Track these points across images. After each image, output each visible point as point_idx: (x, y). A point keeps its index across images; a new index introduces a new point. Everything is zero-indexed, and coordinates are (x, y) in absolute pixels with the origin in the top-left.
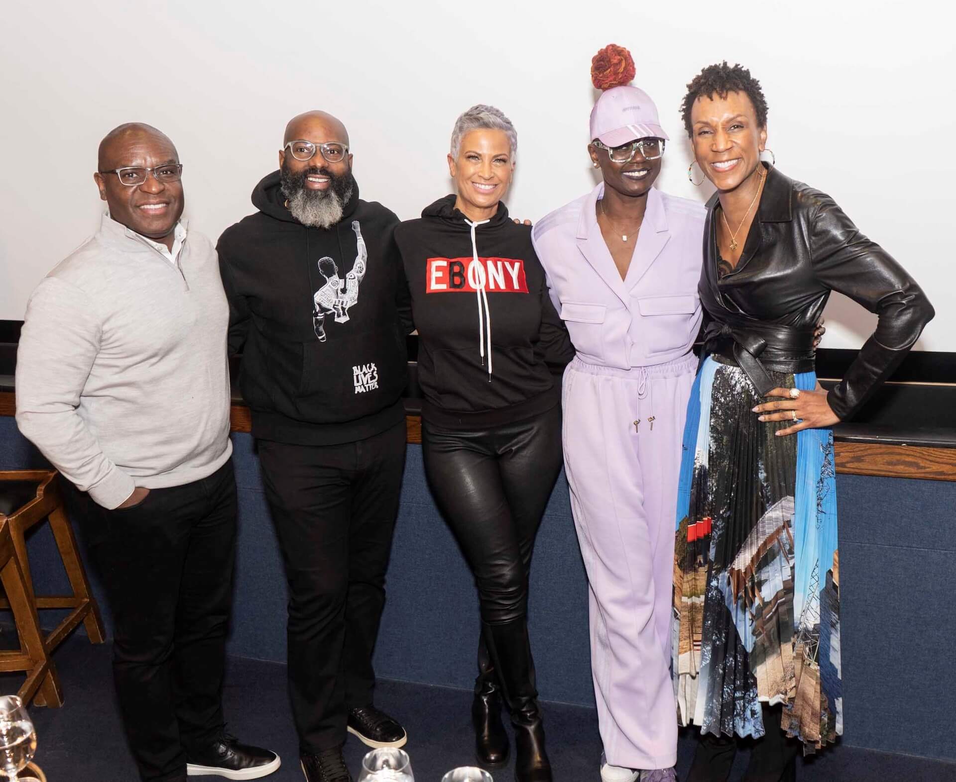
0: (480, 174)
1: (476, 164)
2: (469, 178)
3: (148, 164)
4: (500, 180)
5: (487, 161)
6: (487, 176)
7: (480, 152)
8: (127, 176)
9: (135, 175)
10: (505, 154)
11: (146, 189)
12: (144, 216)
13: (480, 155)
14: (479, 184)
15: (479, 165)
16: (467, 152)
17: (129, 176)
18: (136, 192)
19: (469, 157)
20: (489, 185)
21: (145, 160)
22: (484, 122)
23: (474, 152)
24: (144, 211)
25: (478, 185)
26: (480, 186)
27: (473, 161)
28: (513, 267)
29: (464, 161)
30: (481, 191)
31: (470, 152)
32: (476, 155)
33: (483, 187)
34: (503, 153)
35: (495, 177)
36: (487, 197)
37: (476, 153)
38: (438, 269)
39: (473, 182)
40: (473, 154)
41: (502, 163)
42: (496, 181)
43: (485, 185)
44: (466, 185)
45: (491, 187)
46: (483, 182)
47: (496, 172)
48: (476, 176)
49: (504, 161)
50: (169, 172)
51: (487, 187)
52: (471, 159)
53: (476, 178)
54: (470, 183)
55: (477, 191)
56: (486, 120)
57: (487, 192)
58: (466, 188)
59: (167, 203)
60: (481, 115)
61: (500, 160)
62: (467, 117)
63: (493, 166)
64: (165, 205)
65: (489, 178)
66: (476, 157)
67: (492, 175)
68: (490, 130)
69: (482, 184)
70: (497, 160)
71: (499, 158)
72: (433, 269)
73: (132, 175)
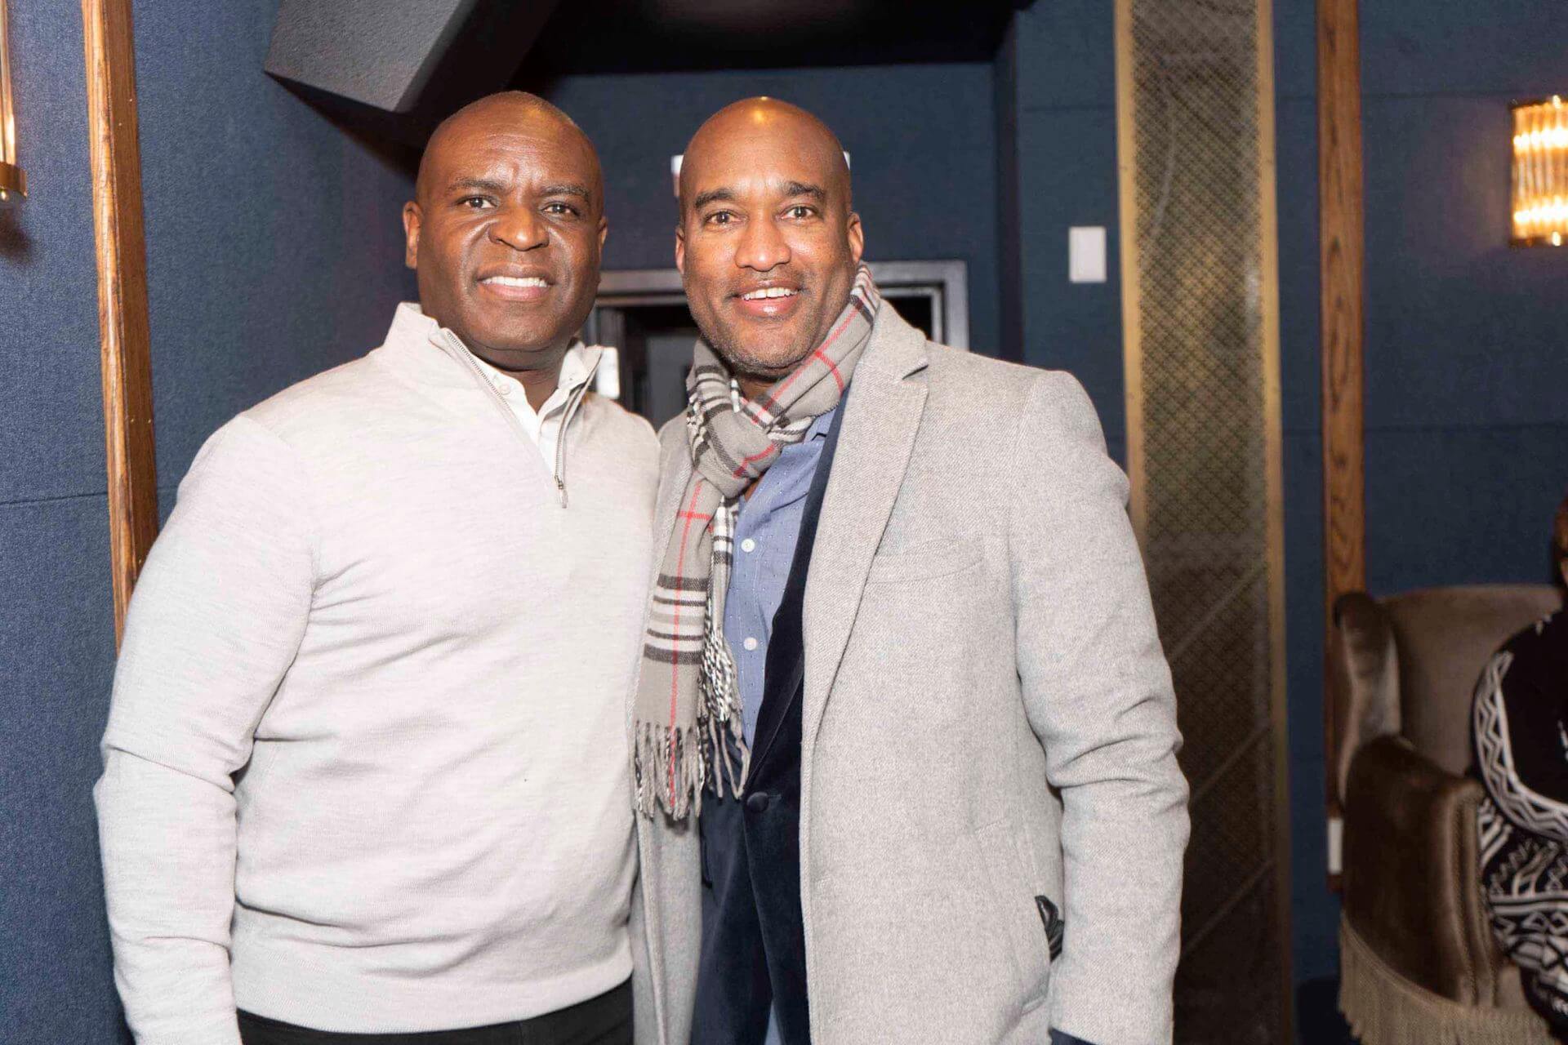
3: (522, 181)
8: (467, 203)
9: (486, 204)
11: (502, 234)
12: (488, 302)
17: (474, 205)
18: (480, 241)
21: (516, 169)
24: (490, 289)
50: (568, 211)
59: (551, 282)
64: (542, 284)
73: (481, 203)
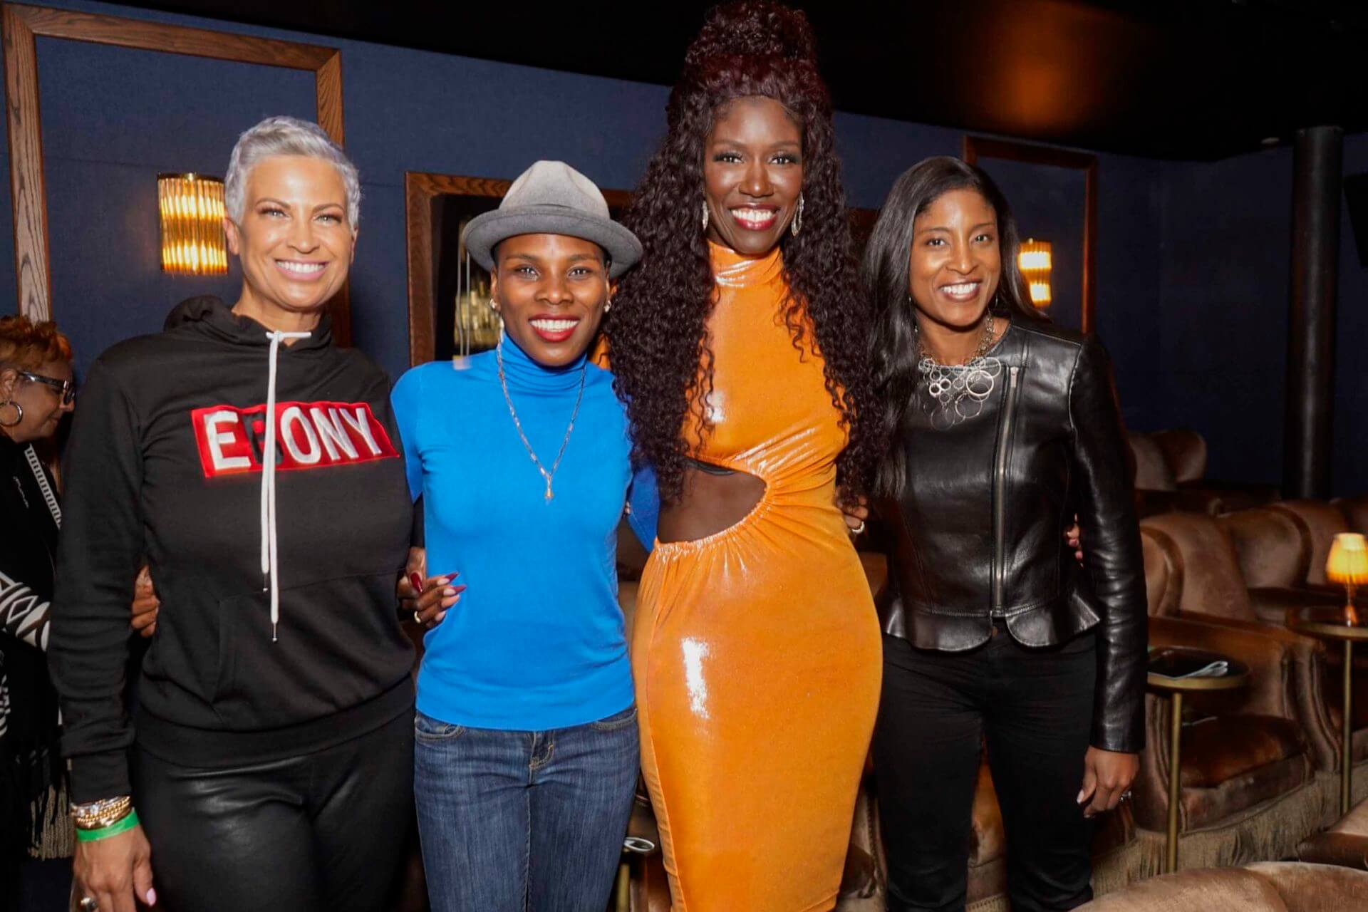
0: (291, 243)
1: (279, 224)
2: (269, 251)
4: (332, 253)
5: (301, 218)
6: (305, 245)
7: (288, 202)
10: (336, 205)
13: (287, 206)
14: (289, 261)
15: (287, 227)
16: (259, 202)
19: (266, 211)
20: (310, 263)
22: (290, 144)
23: (274, 201)
25: (287, 265)
26: (292, 267)
27: (274, 218)
28: (354, 416)
29: (255, 219)
30: (296, 276)
31: (265, 200)
32: (279, 207)
33: (298, 268)
34: (333, 201)
35: (322, 248)
36: (308, 288)
37: (280, 203)
38: (222, 428)
39: (277, 260)
40: (273, 205)
41: (334, 222)
42: (323, 255)
43: (303, 263)
44: (262, 265)
45: (314, 268)
46: (297, 256)
47: (322, 238)
48: (282, 247)
49: (336, 218)
51: (307, 269)
52: (269, 216)
53: (281, 252)
54: (270, 261)
55: (288, 278)
56: (294, 140)
57: (306, 278)
58: (263, 273)
60: (285, 132)
61: (329, 217)
63: (314, 227)
65: (309, 250)
66: (281, 211)
67: (316, 243)
68: (304, 159)
69: (295, 262)
70: (322, 217)
71: (326, 212)
72: (211, 429)
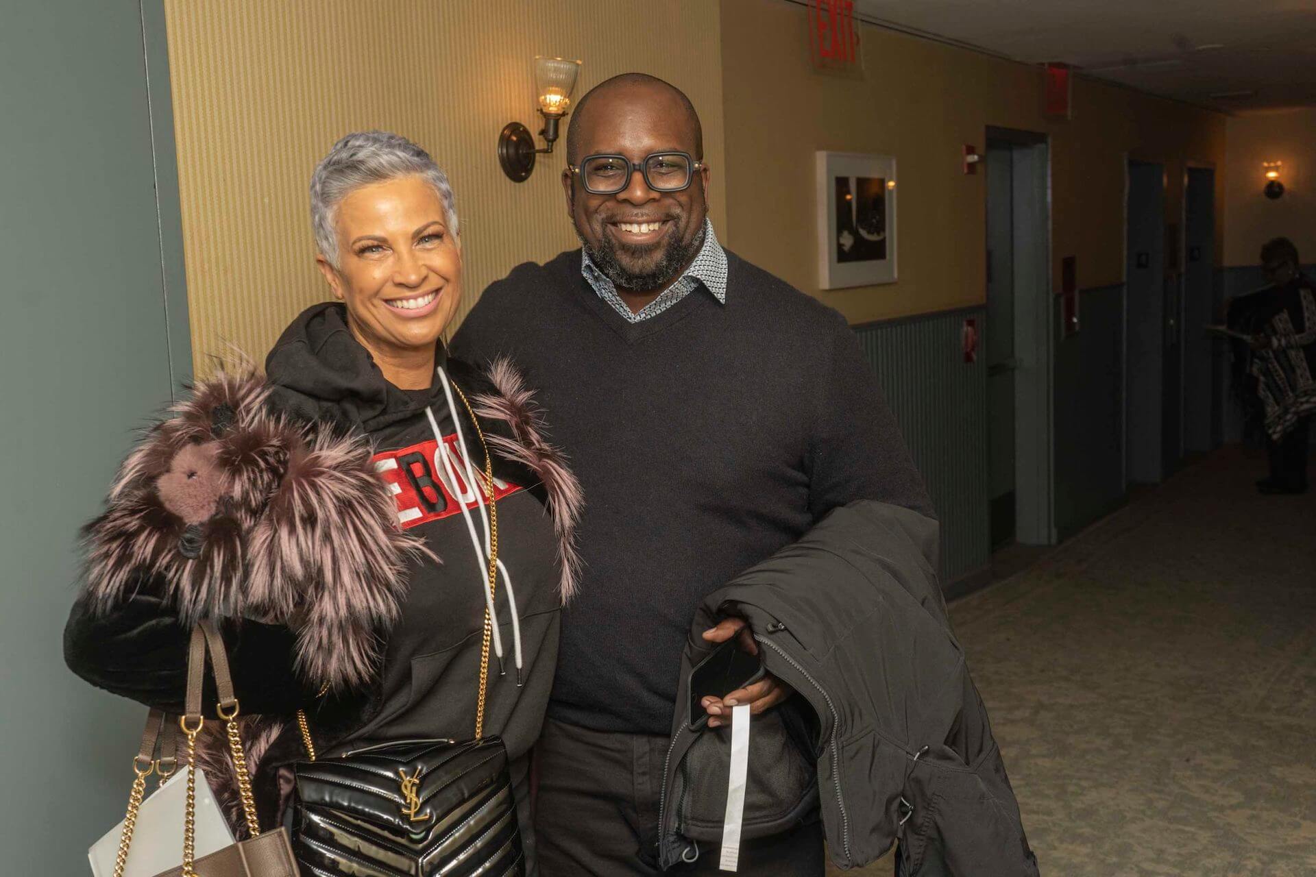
0: (399, 279)
1: (381, 261)
2: (376, 293)
4: (443, 276)
5: (403, 247)
6: (413, 278)
7: (383, 235)
10: (435, 222)
13: (385, 240)
14: (400, 300)
15: (391, 260)
16: (355, 243)
19: (363, 251)
20: (423, 296)
22: (369, 170)
23: (369, 238)
25: (398, 304)
26: (405, 303)
27: (375, 255)
29: (354, 261)
30: (412, 313)
31: (360, 239)
32: (376, 243)
33: (412, 303)
34: (431, 220)
35: (432, 274)
37: (375, 239)
39: (387, 301)
40: (370, 243)
41: (436, 242)
42: (434, 282)
43: (416, 298)
44: (373, 309)
45: (428, 299)
46: (408, 293)
47: (429, 263)
48: (389, 284)
49: (437, 236)
51: (421, 302)
52: (367, 254)
53: (390, 291)
54: (380, 303)
55: (402, 317)
56: (373, 163)
57: (423, 312)
58: (376, 317)
60: (361, 155)
61: (429, 237)
62: (330, 169)
63: (418, 253)
66: (377, 246)
67: (424, 272)
68: (389, 182)
69: (407, 299)
70: (422, 240)
71: (425, 233)
